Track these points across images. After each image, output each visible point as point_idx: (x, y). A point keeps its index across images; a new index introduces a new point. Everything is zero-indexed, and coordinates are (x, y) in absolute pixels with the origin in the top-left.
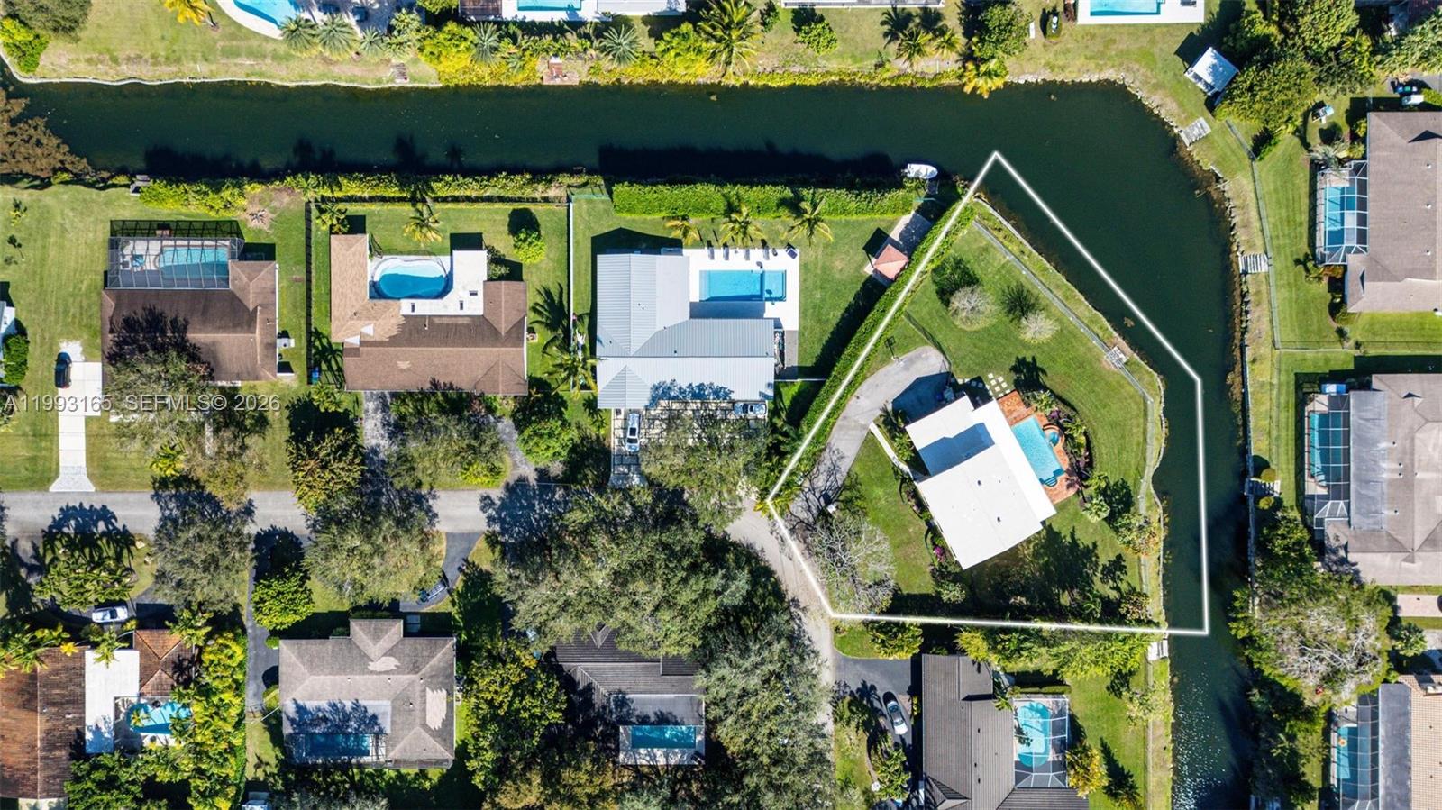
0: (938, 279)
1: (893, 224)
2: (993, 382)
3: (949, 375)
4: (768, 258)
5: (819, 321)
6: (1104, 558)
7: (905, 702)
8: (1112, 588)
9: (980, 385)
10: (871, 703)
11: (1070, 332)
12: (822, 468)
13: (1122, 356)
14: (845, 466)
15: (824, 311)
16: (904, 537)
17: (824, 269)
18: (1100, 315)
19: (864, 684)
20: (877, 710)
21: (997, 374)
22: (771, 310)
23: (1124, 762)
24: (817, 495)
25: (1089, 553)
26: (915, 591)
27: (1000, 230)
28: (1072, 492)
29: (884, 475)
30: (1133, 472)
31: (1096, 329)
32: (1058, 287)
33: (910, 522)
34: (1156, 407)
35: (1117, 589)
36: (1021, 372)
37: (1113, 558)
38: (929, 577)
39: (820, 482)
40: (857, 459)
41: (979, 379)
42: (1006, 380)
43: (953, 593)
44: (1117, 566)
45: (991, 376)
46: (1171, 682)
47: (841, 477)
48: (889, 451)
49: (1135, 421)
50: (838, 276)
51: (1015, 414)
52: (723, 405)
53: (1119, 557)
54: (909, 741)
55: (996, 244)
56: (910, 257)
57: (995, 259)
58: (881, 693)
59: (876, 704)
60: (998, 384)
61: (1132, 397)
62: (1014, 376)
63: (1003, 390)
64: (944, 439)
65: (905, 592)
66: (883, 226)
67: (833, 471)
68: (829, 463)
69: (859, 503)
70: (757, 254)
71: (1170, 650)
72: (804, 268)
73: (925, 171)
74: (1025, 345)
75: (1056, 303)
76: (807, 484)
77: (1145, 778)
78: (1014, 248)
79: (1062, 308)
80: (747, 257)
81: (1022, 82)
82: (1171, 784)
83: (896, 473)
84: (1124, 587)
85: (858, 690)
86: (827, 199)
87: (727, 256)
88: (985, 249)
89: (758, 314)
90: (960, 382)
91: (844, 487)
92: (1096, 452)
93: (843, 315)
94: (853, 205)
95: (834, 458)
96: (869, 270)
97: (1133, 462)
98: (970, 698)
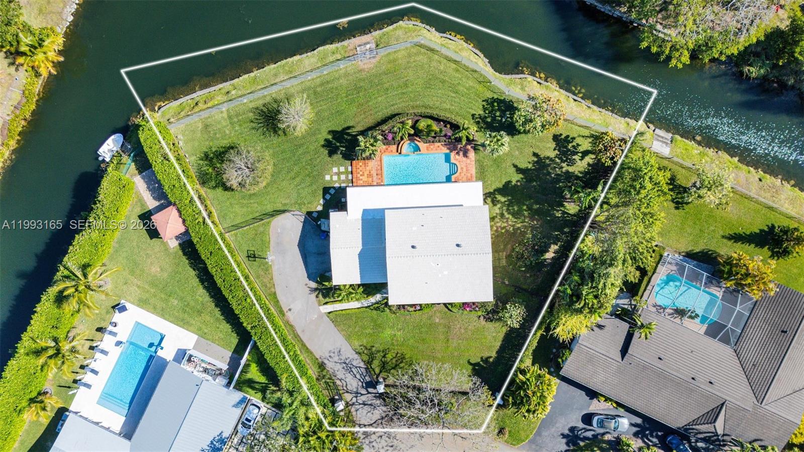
0: (213, 183)
1: (141, 201)
2: (335, 178)
3: (309, 214)
4: (114, 334)
5: (200, 313)
6: (549, 151)
7: (598, 406)
8: (582, 158)
9: (332, 191)
10: (585, 438)
11: (322, 84)
12: (340, 375)
13: (368, 46)
14: (349, 353)
15: (192, 303)
16: (441, 329)
17: (153, 284)
18: (321, 48)
19: (564, 436)
20: (595, 436)
21: (328, 171)
22: (167, 353)
23: (756, 225)
24: (364, 391)
25: (541, 163)
26: (498, 344)
27: (197, 104)
28: (472, 154)
29: (373, 320)
30: (480, 88)
31: (331, 59)
32: (276, 75)
33: (430, 318)
34: (431, 37)
35: (585, 153)
36: (337, 148)
37: (553, 145)
38: (490, 325)
39: (353, 383)
40: (348, 338)
41: (326, 190)
42: (338, 166)
43: (515, 315)
44: (561, 142)
45: (328, 178)
46: (699, 143)
47: (358, 362)
48: (354, 305)
49: (434, 64)
50: (166, 275)
51: (374, 173)
52: (236, 441)
53: (556, 138)
54: (639, 421)
55: (204, 115)
56: (175, 204)
57: (219, 122)
58: (581, 425)
59: (589, 434)
60: (339, 174)
61: (410, 56)
62: (338, 157)
63: (346, 173)
64: (361, 255)
65: (494, 354)
66: (139, 211)
67: (348, 367)
68: (339, 367)
69: (389, 356)
70: (107, 342)
71: (668, 131)
72: (142, 303)
73: (109, 147)
74: (312, 132)
75: (288, 84)
76: (348, 397)
77: (781, 213)
78: (220, 98)
79: (295, 82)
80: (104, 352)
81: (71, 18)
82: (796, 189)
83: (377, 309)
84: (585, 145)
85: (567, 444)
86: (72, 261)
87: (95, 372)
88: (206, 126)
89: (163, 364)
90: (320, 208)
91: (369, 363)
92: (443, 115)
93: (205, 288)
94: (95, 235)
95: (336, 359)
96: (174, 244)
97: (471, 83)
98: (624, 351)
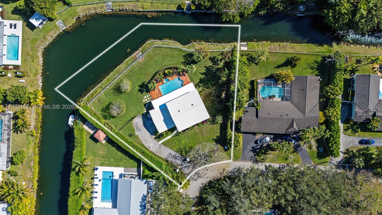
0: (109, 118)
1: (88, 132)
2: (146, 100)
3: (143, 114)
4: (97, 178)
5: (121, 160)
6: (210, 64)
7: (258, 137)
8: (221, 62)
9: (147, 104)
10: (258, 149)
11: (130, 72)
12: (174, 161)
13: (139, 54)
14: (173, 153)
15: (118, 158)
16: (199, 133)
17: (103, 157)
18: (125, 61)
19: (251, 151)
20: (261, 147)
21: (144, 99)
22: (116, 177)
23: (283, 60)
24: (184, 163)
25: (208, 69)
26: (219, 131)
27: (93, 95)
28: (186, 75)
29: (177, 140)
30: (180, 53)
31: (129, 63)
32: (114, 75)
33: (194, 131)
34: (158, 43)
35: (221, 60)
36: (143, 90)
37: (210, 61)
38: (214, 126)
39: (179, 162)
40: (171, 148)
41: (145, 105)
42: (146, 95)
43: (219, 119)
44: (212, 59)
45: (144, 101)
46: (256, 42)
47: (178, 155)
48: (169, 137)
49: (163, 51)
50: (105, 153)
51: (158, 93)
52: (149, 196)
53: (210, 59)
54: (272, 136)
55: (97, 97)
56: (99, 129)
57: (102, 98)
58: (255, 145)
59: (259, 147)
60: (147, 98)
61: (154, 52)
62: (144, 93)
63: (149, 97)
64: (164, 121)
65: (219, 134)
66: (89, 136)
67: (175, 157)
68: (172, 159)
69: (187, 149)
70: (96, 181)
71: (245, 42)
72: (102, 165)
73: (71, 120)
74: (133, 89)
75: (119, 77)
76: (179, 167)
77: (289, 53)
78: (99, 90)
79: (121, 75)
80: (97, 185)
81: (41, 84)
82: (292, 44)
83: (177, 135)
84: (220, 57)
85: (253, 153)
86: (76, 160)
87: (96, 192)
88: (99, 101)
89: (117, 181)
90: (145, 111)
91: (181, 154)
92: (172, 66)
93: (120, 151)
94: (79, 149)
95: (170, 156)
96: (104, 142)
97: (176, 53)
98: (257, 116)
